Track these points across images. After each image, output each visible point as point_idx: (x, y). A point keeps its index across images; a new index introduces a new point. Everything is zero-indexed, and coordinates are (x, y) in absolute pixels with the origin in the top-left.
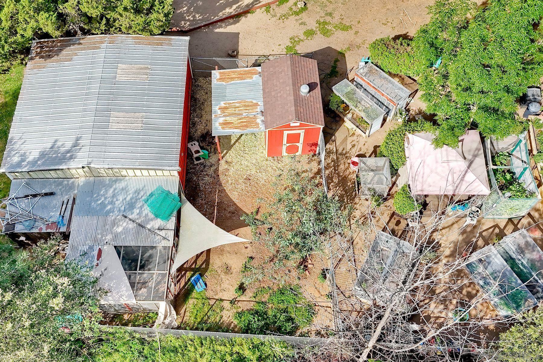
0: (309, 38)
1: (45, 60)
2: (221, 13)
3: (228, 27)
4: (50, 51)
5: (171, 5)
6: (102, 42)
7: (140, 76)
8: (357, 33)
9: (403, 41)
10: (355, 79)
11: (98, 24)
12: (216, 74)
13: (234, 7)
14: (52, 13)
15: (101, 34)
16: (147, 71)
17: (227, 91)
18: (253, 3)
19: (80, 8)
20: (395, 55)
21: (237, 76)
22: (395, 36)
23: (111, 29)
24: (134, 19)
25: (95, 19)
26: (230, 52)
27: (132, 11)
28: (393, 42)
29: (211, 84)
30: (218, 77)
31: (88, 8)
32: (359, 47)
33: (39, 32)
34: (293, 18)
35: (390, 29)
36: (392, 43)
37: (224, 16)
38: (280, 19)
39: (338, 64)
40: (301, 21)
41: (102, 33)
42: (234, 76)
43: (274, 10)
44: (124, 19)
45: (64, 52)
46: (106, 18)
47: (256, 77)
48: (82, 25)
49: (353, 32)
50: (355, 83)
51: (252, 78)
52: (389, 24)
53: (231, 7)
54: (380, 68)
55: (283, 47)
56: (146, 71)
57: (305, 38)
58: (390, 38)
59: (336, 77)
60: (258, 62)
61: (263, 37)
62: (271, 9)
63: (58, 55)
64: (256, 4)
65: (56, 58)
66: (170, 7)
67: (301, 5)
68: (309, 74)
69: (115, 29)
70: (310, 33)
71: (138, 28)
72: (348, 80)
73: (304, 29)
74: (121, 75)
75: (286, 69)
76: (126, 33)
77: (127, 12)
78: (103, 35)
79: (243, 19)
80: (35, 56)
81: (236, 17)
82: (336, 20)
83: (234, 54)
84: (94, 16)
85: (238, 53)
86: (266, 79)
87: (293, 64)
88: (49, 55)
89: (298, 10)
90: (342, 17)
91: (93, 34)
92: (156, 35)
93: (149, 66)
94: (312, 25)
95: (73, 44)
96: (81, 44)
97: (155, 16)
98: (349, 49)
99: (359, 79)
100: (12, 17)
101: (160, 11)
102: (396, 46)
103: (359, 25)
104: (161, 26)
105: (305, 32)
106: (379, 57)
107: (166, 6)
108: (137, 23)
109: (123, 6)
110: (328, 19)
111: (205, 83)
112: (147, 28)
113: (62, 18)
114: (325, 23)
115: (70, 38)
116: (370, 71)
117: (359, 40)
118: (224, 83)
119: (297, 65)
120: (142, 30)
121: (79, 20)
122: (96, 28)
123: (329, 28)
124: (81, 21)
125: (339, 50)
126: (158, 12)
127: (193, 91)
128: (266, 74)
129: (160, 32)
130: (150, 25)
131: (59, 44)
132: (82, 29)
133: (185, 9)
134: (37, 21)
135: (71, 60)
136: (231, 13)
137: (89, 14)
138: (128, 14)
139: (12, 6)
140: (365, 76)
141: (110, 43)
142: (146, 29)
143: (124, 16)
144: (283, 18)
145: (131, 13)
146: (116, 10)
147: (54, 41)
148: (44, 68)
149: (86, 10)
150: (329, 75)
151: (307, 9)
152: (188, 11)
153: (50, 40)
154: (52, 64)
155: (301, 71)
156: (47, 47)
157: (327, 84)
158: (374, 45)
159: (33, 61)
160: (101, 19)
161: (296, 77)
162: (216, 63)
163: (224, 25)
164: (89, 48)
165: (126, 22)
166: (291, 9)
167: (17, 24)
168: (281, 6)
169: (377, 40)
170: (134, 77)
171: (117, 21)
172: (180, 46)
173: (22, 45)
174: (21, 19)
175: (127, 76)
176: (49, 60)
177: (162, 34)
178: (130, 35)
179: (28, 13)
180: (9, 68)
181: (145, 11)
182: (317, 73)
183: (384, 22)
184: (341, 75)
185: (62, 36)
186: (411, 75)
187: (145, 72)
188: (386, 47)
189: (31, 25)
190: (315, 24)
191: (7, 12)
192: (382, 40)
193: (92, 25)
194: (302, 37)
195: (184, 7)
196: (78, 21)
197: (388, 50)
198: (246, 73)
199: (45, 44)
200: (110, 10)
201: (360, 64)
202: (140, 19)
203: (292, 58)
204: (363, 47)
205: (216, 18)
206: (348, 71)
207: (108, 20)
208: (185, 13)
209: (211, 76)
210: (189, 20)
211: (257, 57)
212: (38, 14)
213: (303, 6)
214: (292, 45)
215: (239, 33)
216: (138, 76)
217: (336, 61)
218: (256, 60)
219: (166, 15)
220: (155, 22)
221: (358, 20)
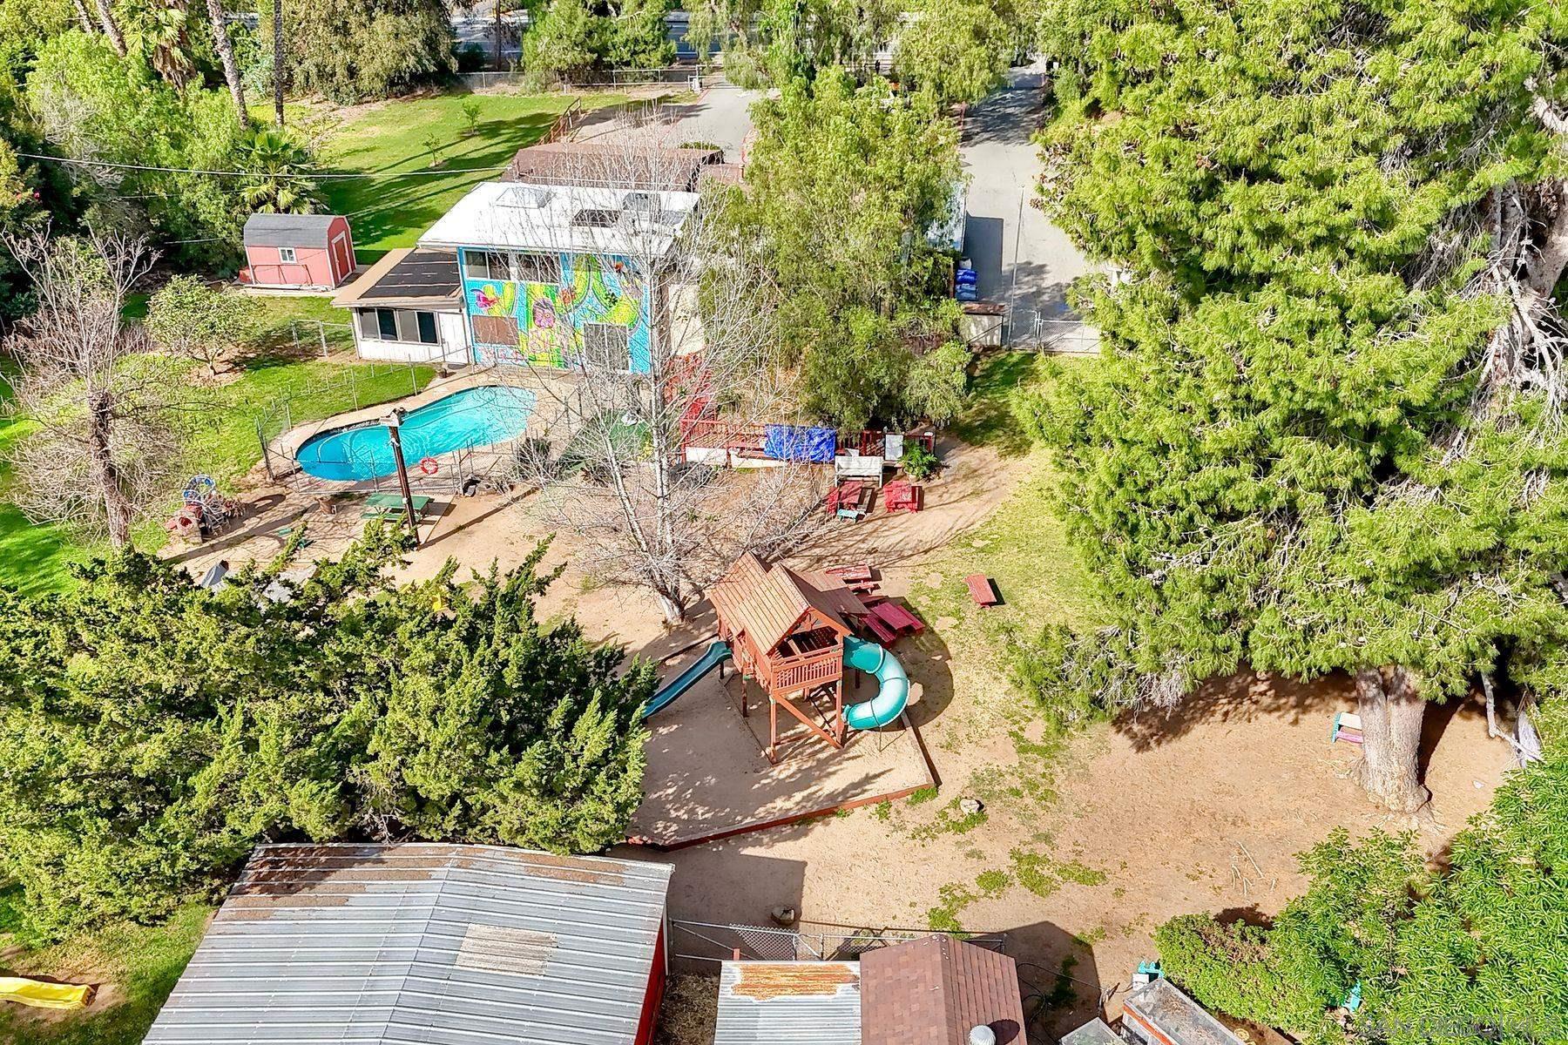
0: (993, 894)
1: (274, 898)
2: (762, 809)
3: (779, 845)
4: (296, 874)
5: (636, 785)
6: (438, 863)
7: (525, 961)
8: (1119, 892)
9: (1247, 930)
10: (1125, 1021)
11: (439, 817)
12: (733, 970)
13: (798, 796)
14: (329, 783)
15: (440, 841)
16: (545, 949)
17: (761, 1022)
18: (845, 791)
19: (404, 776)
20: (1229, 964)
21: (791, 983)
22: (1225, 911)
23: (469, 830)
24: (536, 811)
25: (436, 804)
26: (778, 912)
27: (535, 792)
28: (1221, 931)
29: (716, 997)
30: (738, 982)
31: (424, 777)
32: (1128, 931)
33: (281, 826)
34: (949, 838)
35: (1210, 893)
36: (1218, 931)
37: (770, 818)
38: (914, 837)
39: (1076, 973)
40: (969, 848)
41: (445, 839)
42: (783, 981)
43: (899, 813)
44: (509, 808)
45: (332, 881)
46: (463, 802)
47: (843, 990)
48: (397, 816)
49: (1110, 889)
50: (1124, 1032)
51: (831, 991)
52: (1205, 878)
53: (790, 797)
54: (1192, 997)
55: (921, 910)
56: (540, 948)
57: (982, 892)
58: (1211, 917)
59: (1071, 1008)
60: (853, 944)
61: (870, 879)
62: (892, 809)
63: (312, 887)
64: (854, 796)
65: (305, 893)
66: (632, 790)
67: (969, 807)
68: (994, 997)
69: (481, 831)
70: (994, 882)
71: (542, 833)
72: (1105, 1020)
73: (978, 868)
74: (470, 955)
75: (929, 974)
76: (507, 842)
77: (522, 792)
78: (447, 844)
79: (818, 829)
80: (252, 886)
81: (801, 822)
82: (1063, 854)
83: (788, 916)
84: (434, 797)
85: (798, 915)
86: (872, 998)
87: (948, 964)
88: (290, 886)
89: (962, 820)
90: (1079, 848)
91: (420, 839)
92: (586, 854)
93: (552, 937)
94: (1000, 860)
95: (362, 862)
96: (382, 861)
97: (592, 809)
98: (1101, 933)
99: (1136, 1022)
100: (223, 785)
101: (606, 798)
102: (1229, 940)
103: (1125, 874)
104: (603, 834)
105: (980, 877)
106: (1187, 967)
107: (624, 787)
108: (541, 823)
109: (514, 779)
110: (1042, 849)
111: (701, 992)
112: (565, 836)
113: (351, 795)
114: (1033, 859)
115: (358, 845)
116: (1165, 1003)
117: (1127, 914)
118: (751, 998)
119: (961, 968)
120: (551, 841)
121: (394, 803)
122: (430, 825)
123: (1046, 873)
124: (398, 807)
125: (1076, 933)
126: (600, 798)
127: (663, 1012)
128: (873, 983)
129: (597, 848)
130: (575, 829)
131: (323, 859)
132: (394, 826)
133: (670, 791)
134: (285, 800)
135: (343, 902)
136: (788, 810)
137: (421, 792)
138: (523, 798)
139: (233, 759)
140: (1151, 1013)
141: (459, 867)
142: (562, 837)
143: (511, 800)
144: (924, 835)
145: (532, 795)
146: (495, 786)
147: (312, 850)
148: (265, 919)
149: (418, 781)
150: (1048, 999)
151: (985, 819)
152: (677, 797)
153: (303, 845)
154: (288, 910)
155: (970, 986)
156: (289, 863)
157: (1045, 1026)
158: (1169, 932)
159: (241, 899)
160: (451, 804)
161: (957, 1002)
162: (737, 940)
163: (766, 840)
164: (401, 876)
165: (514, 816)
166: (944, 815)
167: (232, 802)
168: (918, 805)
169: (1175, 919)
170: (507, 963)
171: (491, 812)
172: (646, 886)
173: (227, 857)
174: (245, 792)
175: (487, 957)
176: (285, 898)
177: (601, 853)
178: (516, 850)
179: (267, 779)
180: (169, 912)
181: (567, 794)
182: (1017, 994)
183: (1190, 872)
184: (1083, 1003)
185: (336, 839)
186: (1282, 1025)
187: (539, 952)
188: (1201, 942)
189: (266, 808)
190: (1006, 858)
191: (216, 773)
192: (1189, 920)
193: (423, 818)
194: (974, 889)
195: (670, 787)
196: (391, 805)
197: (1209, 949)
198: (820, 975)
199: (288, 856)
200: (478, 785)
201: (1137, 978)
202: (551, 813)
203: (945, 945)
204: (1141, 932)
205: (749, 820)
206: (1104, 996)
207: (467, 808)
208: (670, 802)
209: (718, 974)
210: (677, 820)
211: (849, 932)
212: (293, 784)
213: (974, 811)
214: (945, 907)
215: (805, 864)
216: (518, 961)
217: (1069, 963)
218: (847, 940)
219: (620, 808)
220: (589, 822)
221: (1121, 859)
